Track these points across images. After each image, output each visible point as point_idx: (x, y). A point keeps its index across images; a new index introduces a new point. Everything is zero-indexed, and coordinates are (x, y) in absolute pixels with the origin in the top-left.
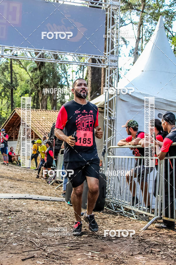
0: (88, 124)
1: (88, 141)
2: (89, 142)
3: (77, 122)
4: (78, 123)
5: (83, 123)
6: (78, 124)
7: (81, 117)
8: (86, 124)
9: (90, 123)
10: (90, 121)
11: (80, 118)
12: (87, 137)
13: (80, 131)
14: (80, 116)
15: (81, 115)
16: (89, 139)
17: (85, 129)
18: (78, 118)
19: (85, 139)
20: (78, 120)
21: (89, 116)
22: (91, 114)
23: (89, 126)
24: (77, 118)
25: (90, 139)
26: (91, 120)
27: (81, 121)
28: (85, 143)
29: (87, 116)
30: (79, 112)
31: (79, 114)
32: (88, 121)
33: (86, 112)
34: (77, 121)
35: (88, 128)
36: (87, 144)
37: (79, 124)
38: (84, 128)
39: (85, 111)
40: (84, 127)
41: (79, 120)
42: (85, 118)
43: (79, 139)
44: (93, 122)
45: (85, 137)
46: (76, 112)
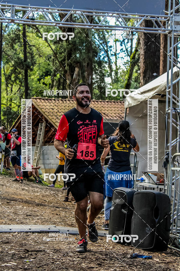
1: (91, 154)
2: (92, 155)
4: (81, 135)
5: (86, 135)
7: (84, 128)
8: (89, 136)
11: (82, 129)
12: (90, 150)
13: (83, 143)
14: (83, 127)
15: (83, 126)
16: (91, 152)
17: (88, 141)
18: (80, 129)
19: (87, 153)
20: (80, 132)
22: (94, 124)
23: (92, 138)
24: (79, 129)
25: (93, 152)
26: (95, 131)
30: (82, 122)
31: (81, 125)
32: (91, 132)
35: (91, 140)
36: (89, 157)
38: (86, 141)
40: (87, 139)
42: (88, 130)
43: (81, 152)
44: (97, 133)
45: (88, 150)
46: (78, 123)
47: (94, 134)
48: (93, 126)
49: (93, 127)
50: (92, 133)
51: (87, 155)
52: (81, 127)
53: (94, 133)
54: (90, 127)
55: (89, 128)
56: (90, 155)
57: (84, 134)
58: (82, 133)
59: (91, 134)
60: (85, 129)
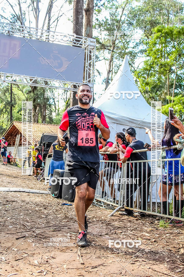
0: (88, 125)
1: (90, 140)
2: (91, 142)
3: (77, 124)
4: (79, 124)
5: (83, 125)
6: (78, 126)
7: (82, 119)
10: (90, 122)
11: (80, 119)
12: (89, 137)
18: (78, 120)
19: (87, 139)
20: (78, 122)
25: (93, 139)
27: (81, 123)
30: (80, 115)
32: (88, 122)
33: (88, 115)
36: (89, 144)
37: (80, 125)
38: (85, 129)
39: (86, 114)
41: (80, 122)
43: (81, 139)
45: (87, 137)
46: (76, 115)
47: (92, 124)
48: (91, 117)
50: (90, 124)
51: (87, 142)
54: (88, 117)
55: (86, 119)
60: (83, 120)
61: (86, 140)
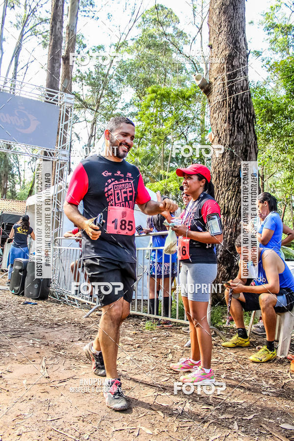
0: (126, 195)
1: (129, 225)
3: (107, 192)
4: (110, 193)
5: (118, 194)
6: (109, 196)
7: (114, 183)
8: (124, 195)
9: (129, 194)
10: (128, 190)
11: (112, 184)
12: (127, 219)
13: (114, 207)
14: (112, 182)
15: (113, 180)
16: (129, 222)
17: (123, 204)
18: (109, 184)
19: (123, 222)
20: (109, 188)
21: (126, 182)
22: (129, 179)
23: (129, 199)
24: (106, 184)
25: (132, 222)
26: (131, 189)
27: (114, 191)
28: (125, 229)
29: (123, 181)
30: (110, 174)
31: (109, 177)
32: (125, 190)
33: (122, 175)
34: (106, 190)
35: (127, 203)
36: (127, 230)
37: (111, 195)
38: (120, 203)
39: (119, 172)
40: (121, 201)
42: (121, 186)
43: (113, 222)
44: (134, 192)
45: (124, 219)
46: (103, 174)
47: (131, 194)
48: (127, 181)
49: (129, 183)
50: (128, 192)
51: (123, 227)
52: (109, 181)
53: (130, 192)
55: (122, 184)
56: (127, 227)
57: (116, 192)
58: (112, 190)
59: (125, 193)
60: (116, 185)
61: (122, 224)
